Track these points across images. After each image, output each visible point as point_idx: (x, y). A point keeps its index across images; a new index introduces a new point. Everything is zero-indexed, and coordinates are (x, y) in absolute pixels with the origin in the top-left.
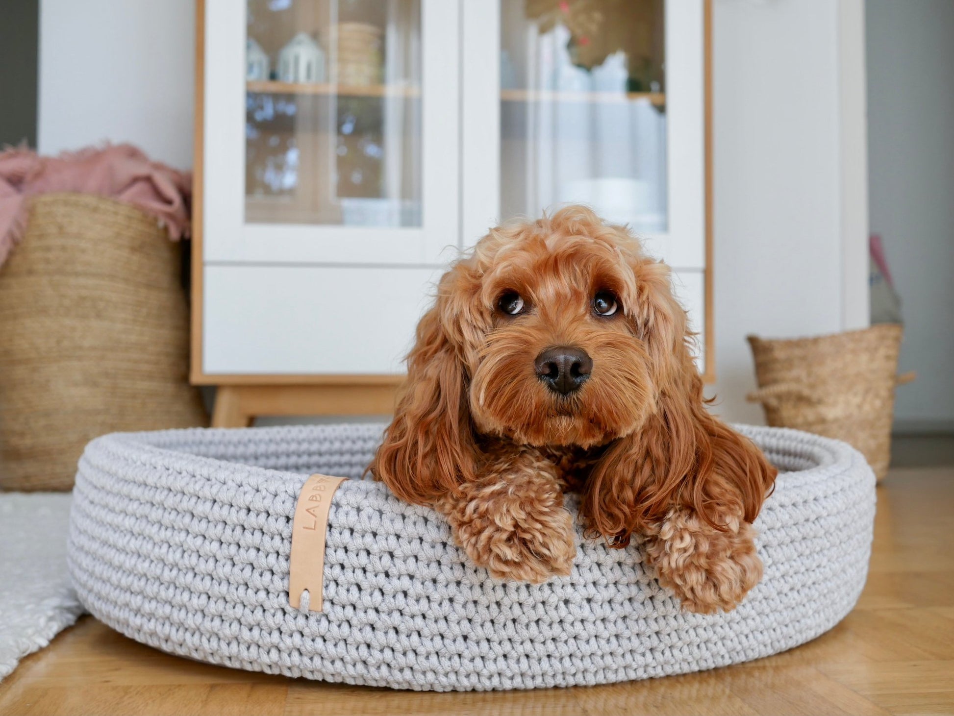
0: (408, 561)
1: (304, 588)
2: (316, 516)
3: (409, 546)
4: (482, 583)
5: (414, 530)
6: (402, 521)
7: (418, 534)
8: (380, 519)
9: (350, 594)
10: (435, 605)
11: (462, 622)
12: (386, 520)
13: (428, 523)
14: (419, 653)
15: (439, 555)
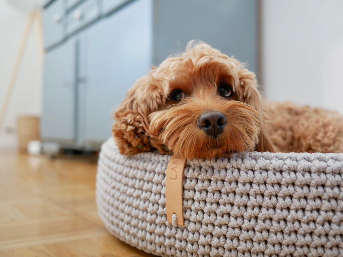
0: (229, 195)
1: (173, 213)
2: (176, 172)
3: (230, 186)
4: (275, 206)
5: (232, 176)
6: (225, 172)
7: (235, 178)
8: (212, 172)
9: (198, 215)
10: (246, 221)
11: (263, 232)
12: (216, 172)
13: (241, 171)
14: (239, 250)
15: (248, 190)
